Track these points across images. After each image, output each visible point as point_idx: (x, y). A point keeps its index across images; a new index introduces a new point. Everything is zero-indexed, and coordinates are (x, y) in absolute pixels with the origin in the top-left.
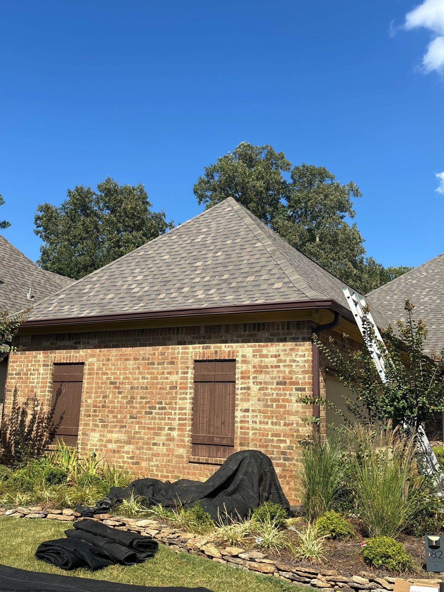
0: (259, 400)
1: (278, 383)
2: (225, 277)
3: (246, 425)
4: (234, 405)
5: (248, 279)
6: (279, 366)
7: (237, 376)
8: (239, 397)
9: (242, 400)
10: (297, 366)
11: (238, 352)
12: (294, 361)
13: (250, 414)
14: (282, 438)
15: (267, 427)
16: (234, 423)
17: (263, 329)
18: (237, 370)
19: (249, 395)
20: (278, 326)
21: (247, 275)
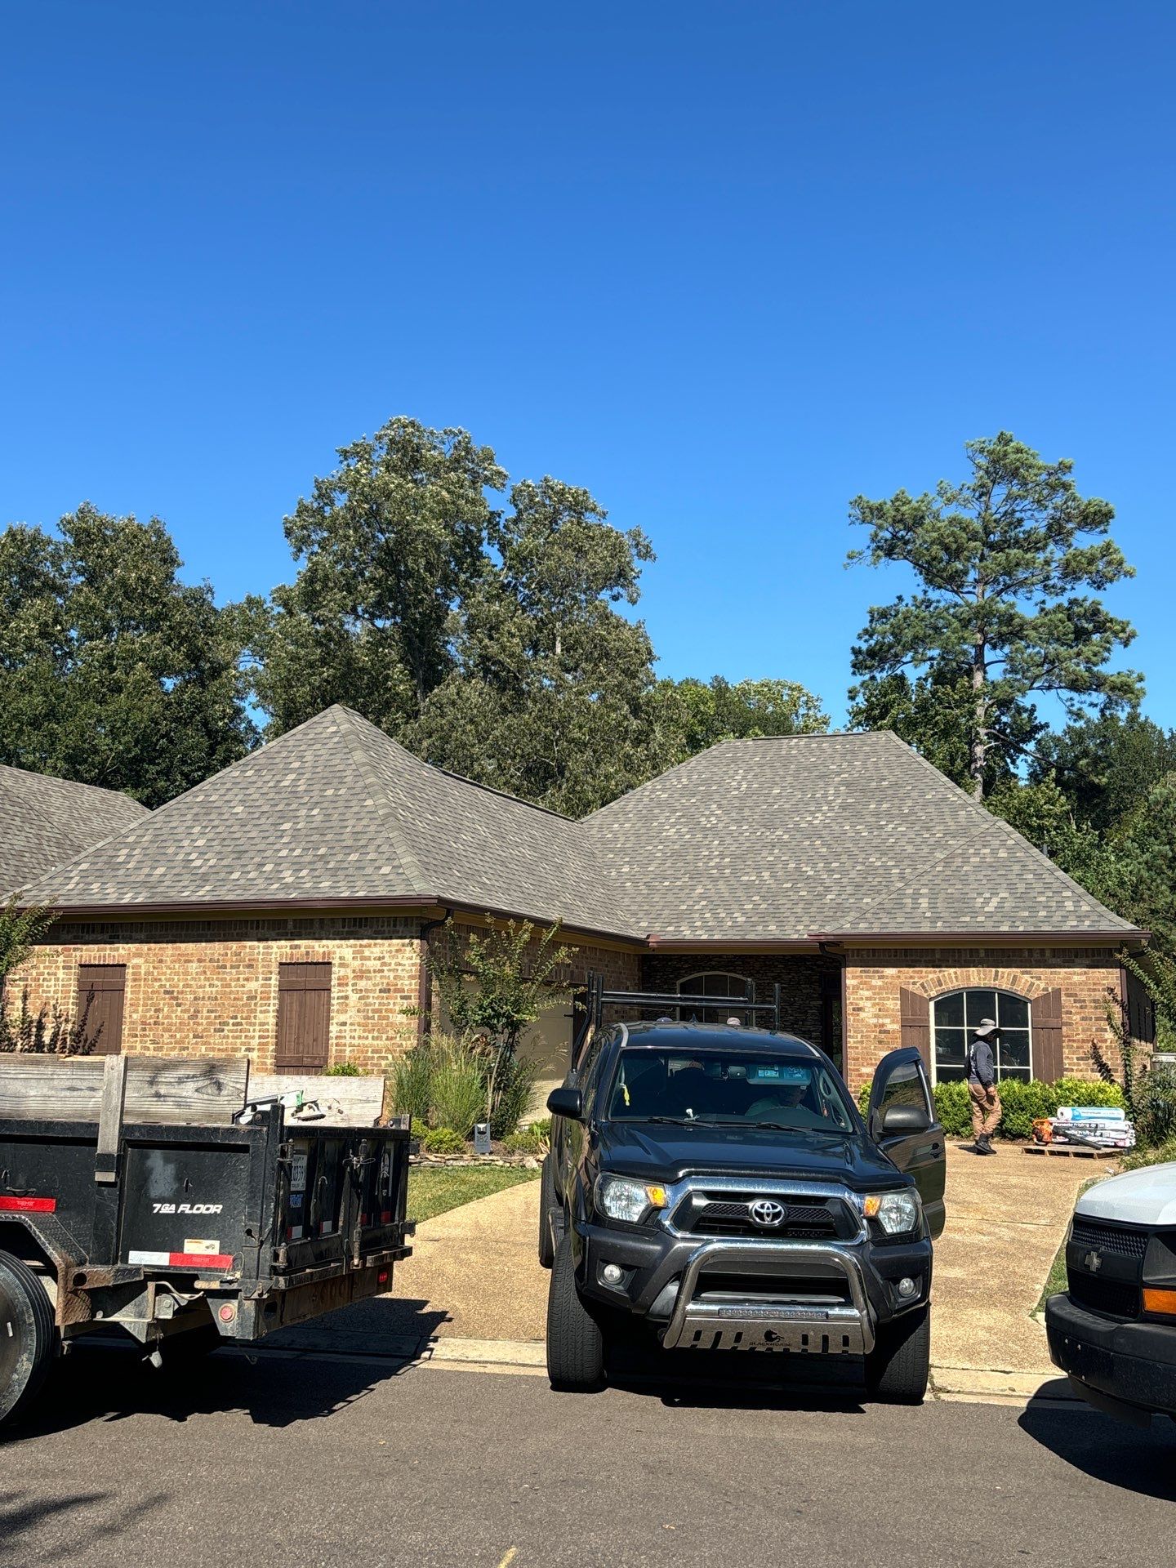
0: (359, 1011)
1: (381, 991)
2: (322, 851)
3: (343, 1041)
4: (329, 1019)
5: (350, 858)
6: (382, 971)
7: (332, 983)
8: (335, 1008)
9: (338, 1011)
10: (403, 970)
11: (334, 953)
12: (400, 964)
13: (347, 1028)
14: (383, 1055)
15: (366, 1042)
16: (328, 1040)
17: (366, 926)
18: (333, 976)
19: (347, 1005)
20: (383, 922)
21: (349, 850)
